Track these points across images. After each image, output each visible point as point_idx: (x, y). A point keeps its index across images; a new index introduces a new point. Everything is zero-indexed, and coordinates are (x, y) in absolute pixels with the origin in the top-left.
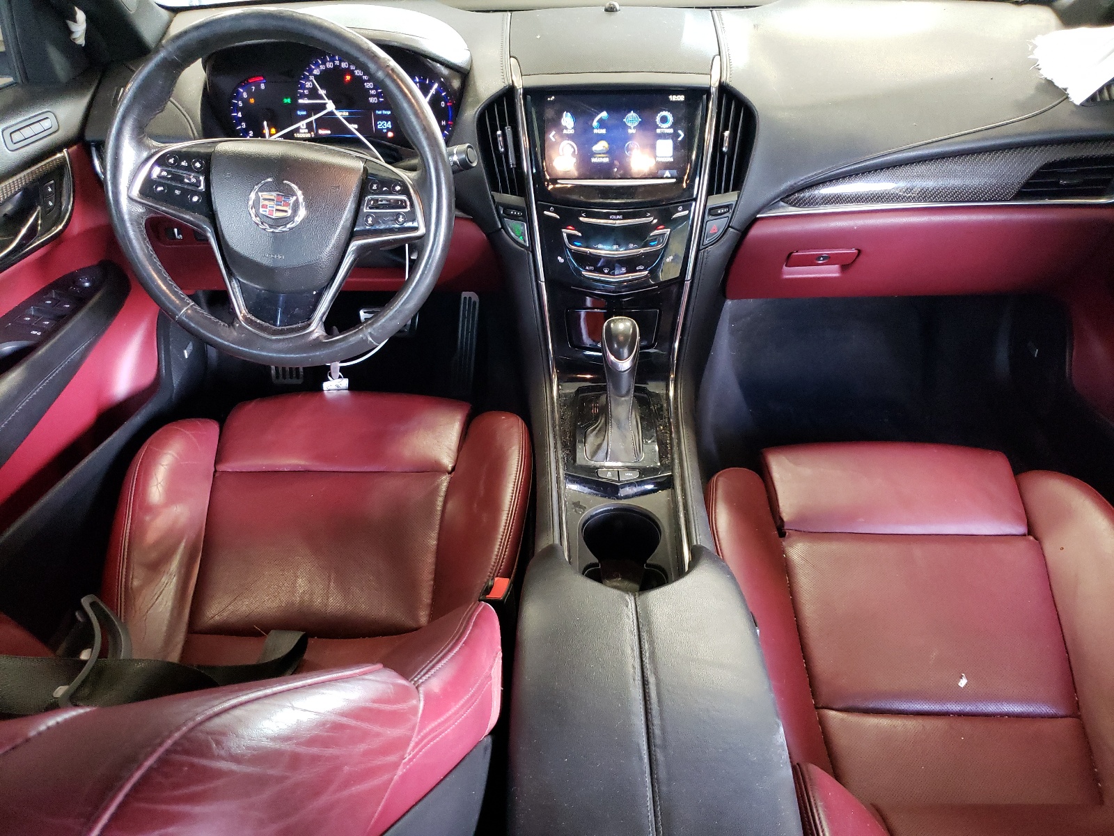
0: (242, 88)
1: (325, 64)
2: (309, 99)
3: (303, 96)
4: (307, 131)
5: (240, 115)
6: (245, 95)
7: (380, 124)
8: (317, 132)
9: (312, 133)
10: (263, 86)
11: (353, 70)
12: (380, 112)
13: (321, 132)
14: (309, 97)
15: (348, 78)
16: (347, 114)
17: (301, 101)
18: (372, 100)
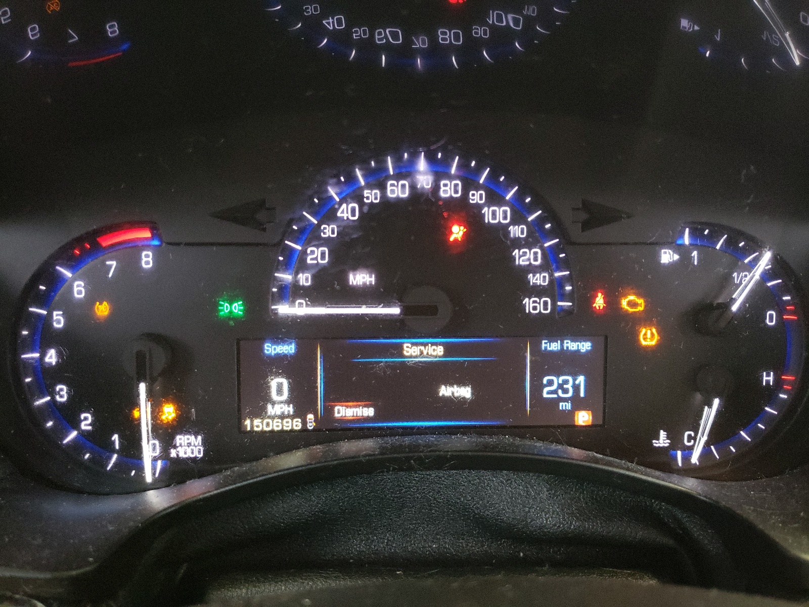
0: (72, 268)
1: (382, 187)
2: (315, 302)
3: (293, 292)
4: (290, 409)
5: (51, 357)
6: (79, 290)
7: (550, 383)
8: (329, 411)
9: (310, 417)
10: (147, 260)
11: (479, 207)
12: (555, 346)
13: (345, 412)
14: (315, 294)
15: (457, 232)
16: (440, 350)
17: (284, 309)
18: (531, 305)
